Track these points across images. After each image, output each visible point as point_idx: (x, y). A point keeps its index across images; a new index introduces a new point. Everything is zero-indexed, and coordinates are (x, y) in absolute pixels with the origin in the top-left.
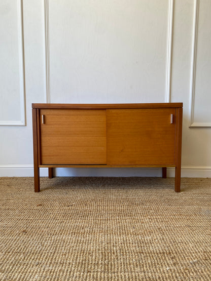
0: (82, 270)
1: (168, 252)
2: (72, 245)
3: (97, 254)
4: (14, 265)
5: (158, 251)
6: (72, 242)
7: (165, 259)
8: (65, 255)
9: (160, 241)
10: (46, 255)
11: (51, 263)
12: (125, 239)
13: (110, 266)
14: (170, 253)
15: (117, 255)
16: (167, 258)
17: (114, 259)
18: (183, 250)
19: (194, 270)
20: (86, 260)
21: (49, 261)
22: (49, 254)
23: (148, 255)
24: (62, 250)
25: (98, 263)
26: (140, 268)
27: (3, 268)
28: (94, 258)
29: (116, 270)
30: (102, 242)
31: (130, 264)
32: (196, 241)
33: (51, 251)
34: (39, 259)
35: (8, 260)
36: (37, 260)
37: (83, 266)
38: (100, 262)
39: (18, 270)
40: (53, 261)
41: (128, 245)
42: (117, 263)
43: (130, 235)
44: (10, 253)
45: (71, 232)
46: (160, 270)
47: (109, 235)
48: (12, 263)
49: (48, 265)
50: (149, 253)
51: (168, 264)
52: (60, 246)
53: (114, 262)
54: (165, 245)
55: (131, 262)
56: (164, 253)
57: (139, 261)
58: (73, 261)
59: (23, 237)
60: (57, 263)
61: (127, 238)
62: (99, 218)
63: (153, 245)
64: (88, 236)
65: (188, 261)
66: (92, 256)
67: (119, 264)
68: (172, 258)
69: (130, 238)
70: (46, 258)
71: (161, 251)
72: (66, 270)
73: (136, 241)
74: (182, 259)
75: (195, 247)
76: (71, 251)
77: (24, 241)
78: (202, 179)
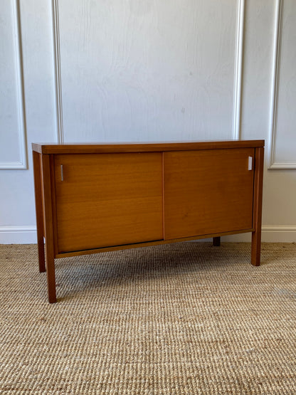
0: (120, 361)
1: (222, 340)
2: (106, 335)
3: (137, 345)
4: (38, 357)
5: (210, 340)
6: (105, 332)
7: (218, 347)
8: (98, 346)
9: (214, 329)
10: (75, 346)
11: (82, 354)
12: (171, 327)
13: (151, 357)
14: (224, 341)
15: (160, 345)
16: (220, 347)
17: (157, 349)
18: (241, 338)
19: (250, 359)
20: (123, 351)
21: (80, 352)
22: (79, 345)
23: (197, 344)
24: (92, 340)
25: (138, 354)
26: (187, 358)
27: (27, 361)
28: (132, 348)
29: (159, 360)
30: (142, 331)
31: (175, 354)
32: (258, 327)
33: (79, 342)
34: (67, 351)
35: (29, 351)
36: (65, 352)
37: (120, 357)
38: (140, 353)
39: (44, 362)
40: (84, 352)
41: (174, 334)
42: (161, 354)
43: (176, 322)
44: (31, 344)
45: (102, 319)
46: (210, 359)
47: (151, 323)
48: (35, 355)
49: (78, 357)
50: (199, 342)
51: (220, 353)
52: (90, 337)
53: (157, 352)
54: (219, 333)
55: (177, 351)
56: (217, 342)
57: (187, 351)
58: (107, 352)
59: (43, 326)
60: (89, 355)
61: (174, 326)
62: (138, 302)
63: (204, 333)
64: (124, 323)
65: (244, 350)
66: (130, 346)
67: (163, 354)
68: (226, 347)
69: (177, 325)
70: (75, 349)
71: (214, 340)
72: (100, 361)
73: (185, 329)
74: (238, 348)
75: (256, 334)
76: (104, 342)
77: (45, 331)
78: (284, 245)
